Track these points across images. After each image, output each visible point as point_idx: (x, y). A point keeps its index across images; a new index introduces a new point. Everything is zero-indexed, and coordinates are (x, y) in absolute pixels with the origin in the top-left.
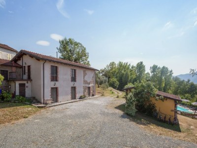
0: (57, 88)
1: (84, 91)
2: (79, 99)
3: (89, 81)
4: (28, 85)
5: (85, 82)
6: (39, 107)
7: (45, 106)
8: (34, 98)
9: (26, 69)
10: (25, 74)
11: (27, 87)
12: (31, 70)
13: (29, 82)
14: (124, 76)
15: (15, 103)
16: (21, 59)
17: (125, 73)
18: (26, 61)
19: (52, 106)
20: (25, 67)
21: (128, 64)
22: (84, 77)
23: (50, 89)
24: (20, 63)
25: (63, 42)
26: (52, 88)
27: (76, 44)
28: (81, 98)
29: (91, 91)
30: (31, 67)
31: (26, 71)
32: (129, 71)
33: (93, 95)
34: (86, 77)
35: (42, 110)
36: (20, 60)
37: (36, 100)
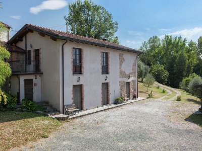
0: (81, 86)
1: (122, 90)
2: (115, 104)
3: (127, 73)
4: (37, 81)
5: (123, 74)
6: (58, 119)
7: (67, 118)
8: (47, 103)
9: (33, 54)
10: (30, 63)
11: (35, 85)
12: (41, 56)
13: (38, 76)
14: (177, 60)
15: (22, 111)
16: (24, 38)
17: (178, 55)
18: (33, 42)
19: (77, 117)
20: (30, 51)
21: (182, 39)
22: (121, 65)
23: (71, 88)
24: (21, 45)
25: (74, 6)
26: (75, 86)
27: (96, 9)
28: (116, 102)
29: (132, 90)
30: (41, 51)
31: (32, 59)
32: (184, 51)
33: (135, 97)
34: (123, 65)
35: (65, 124)
36: (22, 40)
37: (51, 106)
